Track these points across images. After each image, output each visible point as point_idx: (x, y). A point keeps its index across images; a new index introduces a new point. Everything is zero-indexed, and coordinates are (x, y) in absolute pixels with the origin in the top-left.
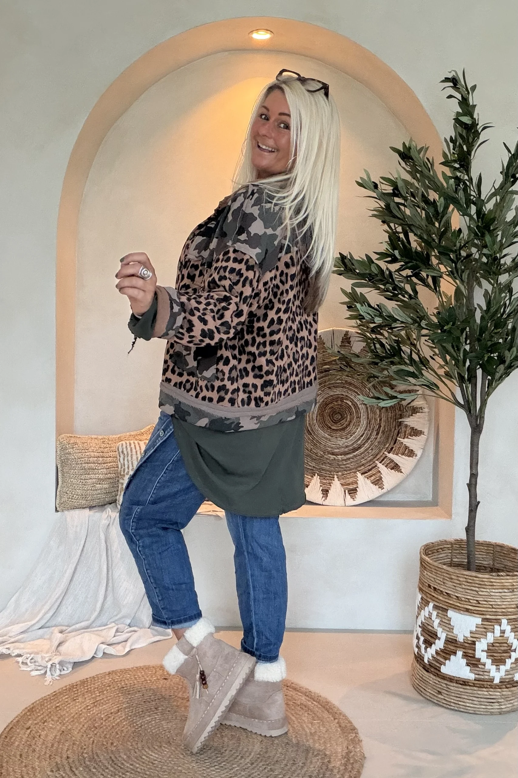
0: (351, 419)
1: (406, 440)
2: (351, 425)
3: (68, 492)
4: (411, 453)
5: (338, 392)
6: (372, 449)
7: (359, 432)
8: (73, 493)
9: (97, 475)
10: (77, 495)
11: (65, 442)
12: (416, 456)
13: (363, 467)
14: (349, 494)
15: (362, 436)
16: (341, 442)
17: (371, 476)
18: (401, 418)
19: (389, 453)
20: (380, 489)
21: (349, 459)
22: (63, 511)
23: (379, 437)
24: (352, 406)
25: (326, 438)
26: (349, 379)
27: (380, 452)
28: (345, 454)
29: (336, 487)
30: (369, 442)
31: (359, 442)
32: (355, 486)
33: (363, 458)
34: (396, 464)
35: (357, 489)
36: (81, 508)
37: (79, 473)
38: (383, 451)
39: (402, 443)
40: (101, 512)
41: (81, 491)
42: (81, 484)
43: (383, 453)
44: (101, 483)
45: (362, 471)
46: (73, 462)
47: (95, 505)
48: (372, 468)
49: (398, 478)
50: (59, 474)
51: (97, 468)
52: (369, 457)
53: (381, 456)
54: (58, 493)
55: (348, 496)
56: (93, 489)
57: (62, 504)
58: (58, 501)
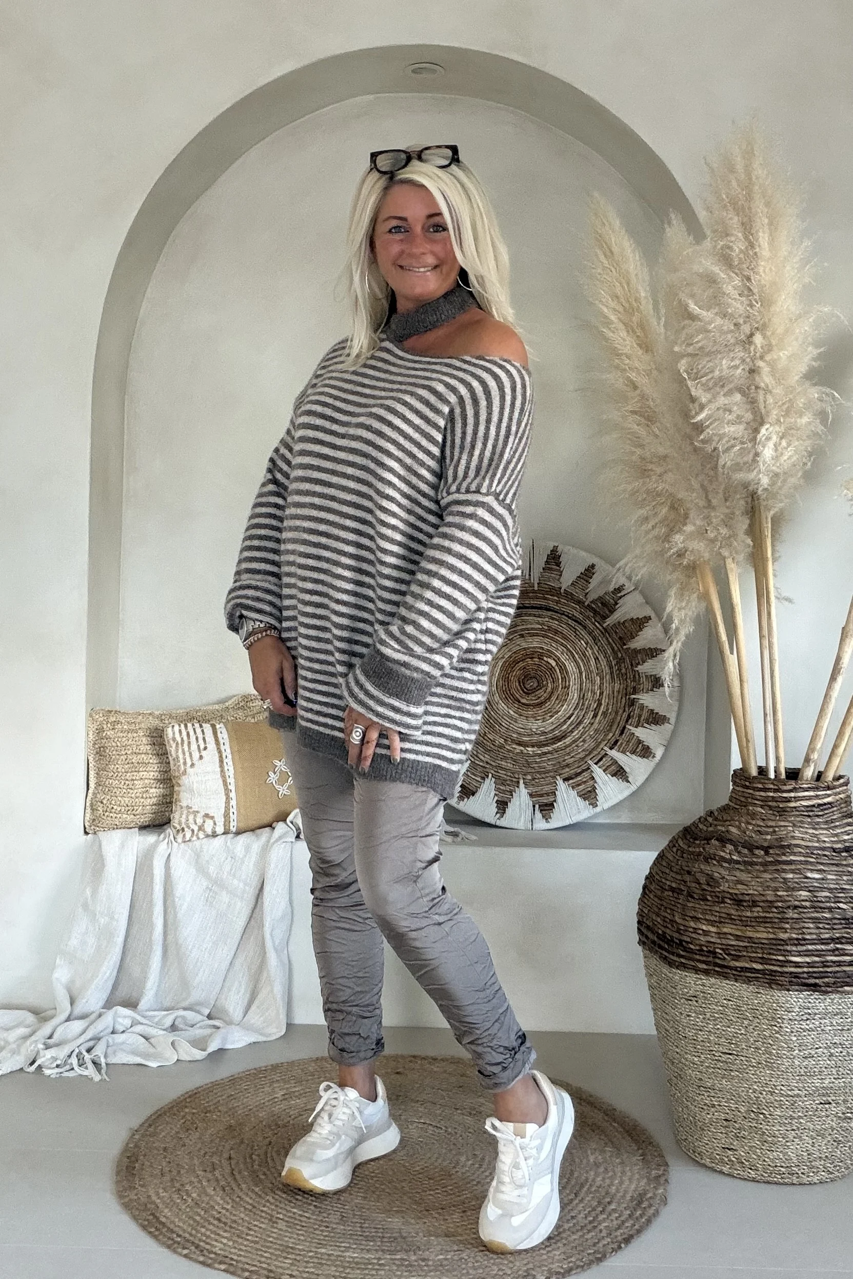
0: (553, 689)
1: (640, 729)
2: (554, 698)
3: (105, 802)
4: (645, 752)
5: (535, 643)
6: (584, 741)
7: (565, 710)
8: (113, 802)
9: (152, 774)
10: (119, 806)
11: (102, 719)
12: (654, 757)
13: (567, 770)
14: (542, 811)
15: (569, 718)
16: (535, 725)
17: (579, 785)
18: (634, 692)
19: (611, 748)
20: (591, 806)
21: (546, 753)
22: (95, 833)
23: (597, 721)
24: (556, 668)
25: (511, 717)
26: (555, 624)
27: (598, 746)
28: (540, 745)
29: (521, 799)
30: (581, 728)
31: (565, 727)
32: (551, 800)
33: (569, 754)
34: (622, 768)
35: (555, 804)
36: (124, 828)
37: (123, 770)
38: (601, 746)
39: (633, 733)
40: (156, 834)
41: (126, 799)
42: (125, 787)
43: (602, 749)
44: (158, 785)
45: (566, 775)
46: (114, 752)
47: (145, 824)
48: (583, 771)
49: (621, 792)
50: (91, 772)
51: (151, 761)
52: (579, 753)
53: (599, 753)
54: (88, 804)
55: (538, 815)
56: (144, 796)
57: (94, 820)
58: (87, 815)
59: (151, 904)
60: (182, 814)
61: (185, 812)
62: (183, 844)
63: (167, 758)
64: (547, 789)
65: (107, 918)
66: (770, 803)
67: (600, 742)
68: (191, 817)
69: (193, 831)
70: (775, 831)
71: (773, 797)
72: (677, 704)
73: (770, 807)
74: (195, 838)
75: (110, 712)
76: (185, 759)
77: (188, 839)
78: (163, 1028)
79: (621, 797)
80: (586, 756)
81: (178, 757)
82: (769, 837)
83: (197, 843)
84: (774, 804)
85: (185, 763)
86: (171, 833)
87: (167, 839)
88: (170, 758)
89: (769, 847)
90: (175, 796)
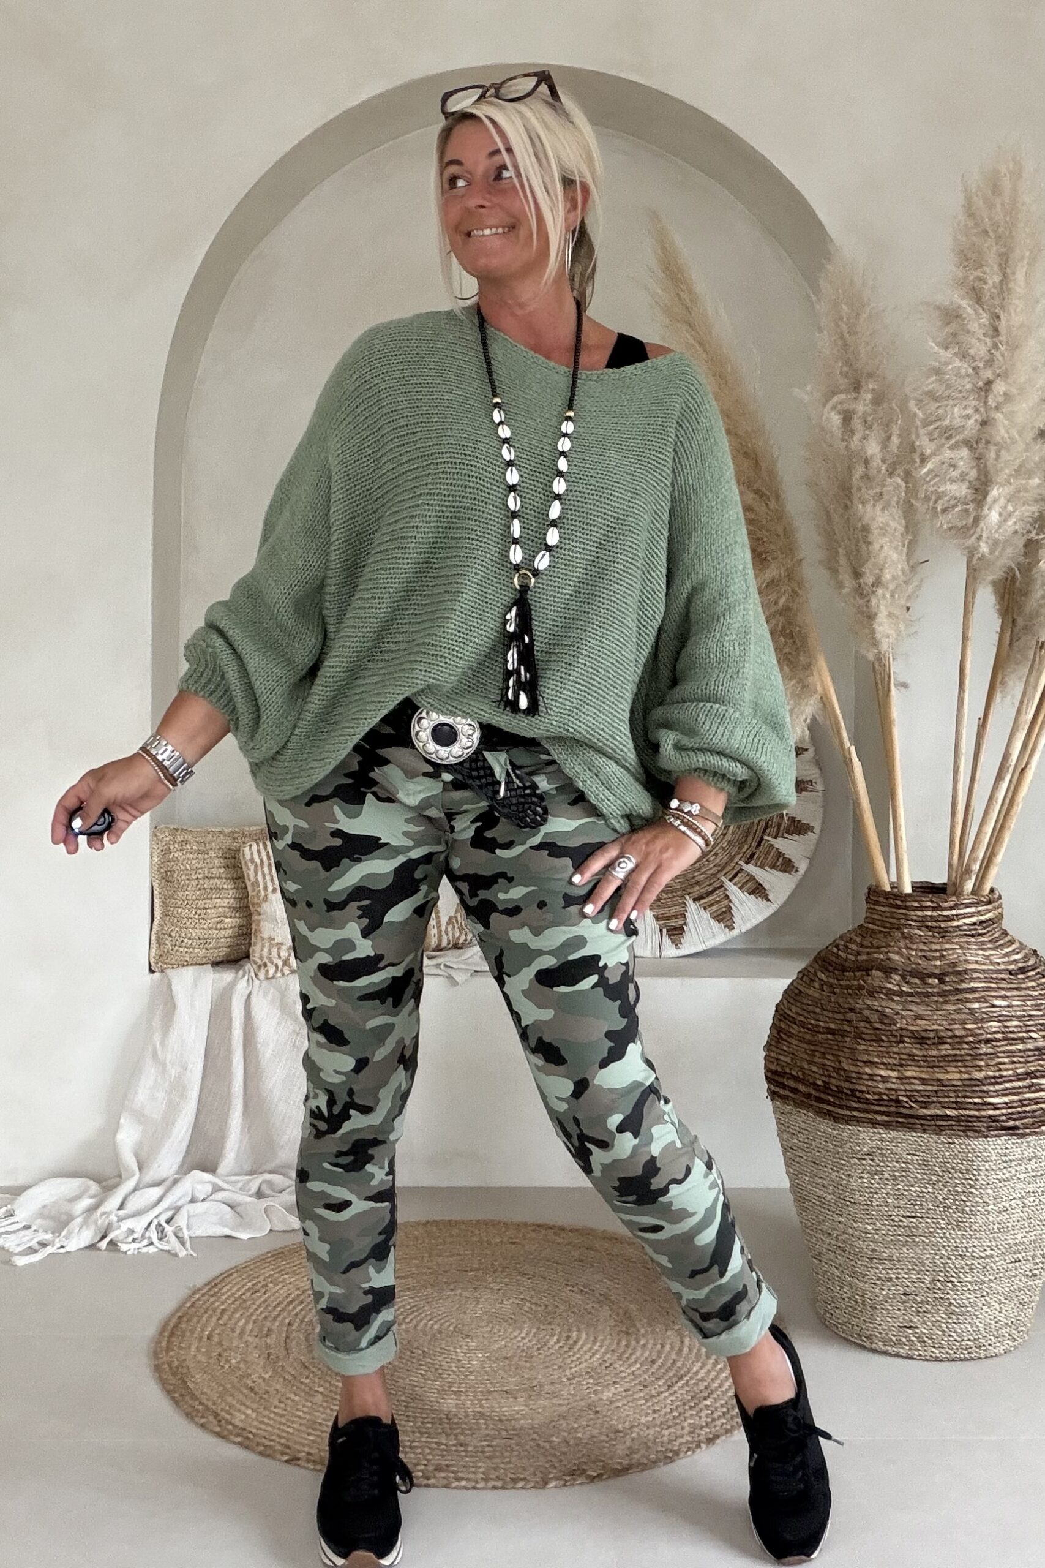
1: (780, 840)
3: (173, 934)
4: (786, 866)
6: (716, 855)
8: (183, 935)
9: (226, 901)
10: (190, 939)
11: (168, 839)
12: (797, 871)
13: (697, 888)
14: (669, 936)
17: (712, 905)
19: (747, 863)
20: (727, 929)
22: (162, 971)
23: (730, 831)
27: (731, 859)
29: (648, 924)
32: (680, 923)
33: (698, 870)
34: (760, 884)
35: (685, 927)
36: (196, 964)
37: (194, 898)
38: (735, 861)
39: (772, 845)
40: (234, 971)
41: (197, 931)
42: (197, 917)
43: (737, 864)
44: (233, 915)
45: (695, 895)
46: (183, 877)
47: (221, 959)
48: (716, 889)
49: (760, 912)
50: (156, 900)
51: (225, 886)
52: (711, 869)
53: (733, 869)
54: (153, 937)
55: (667, 940)
56: (219, 927)
57: (161, 956)
58: (153, 951)
59: (229, 1051)
60: (263, 946)
61: (267, 945)
62: (265, 983)
63: (243, 882)
64: (674, 910)
65: (179, 1070)
66: (929, 924)
67: (734, 856)
68: (274, 951)
69: (277, 966)
70: (943, 956)
71: (931, 916)
72: (821, 810)
73: (930, 928)
74: (279, 974)
75: (177, 830)
76: (265, 884)
77: (271, 975)
78: (250, 1193)
79: (760, 918)
80: (719, 871)
81: (257, 882)
82: (938, 963)
83: (282, 980)
84: (935, 924)
85: (265, 888)
86: (252, 969)
87: (246, 977)
88: (247, 881)
89: (944, 974)
90: (254, 926)
